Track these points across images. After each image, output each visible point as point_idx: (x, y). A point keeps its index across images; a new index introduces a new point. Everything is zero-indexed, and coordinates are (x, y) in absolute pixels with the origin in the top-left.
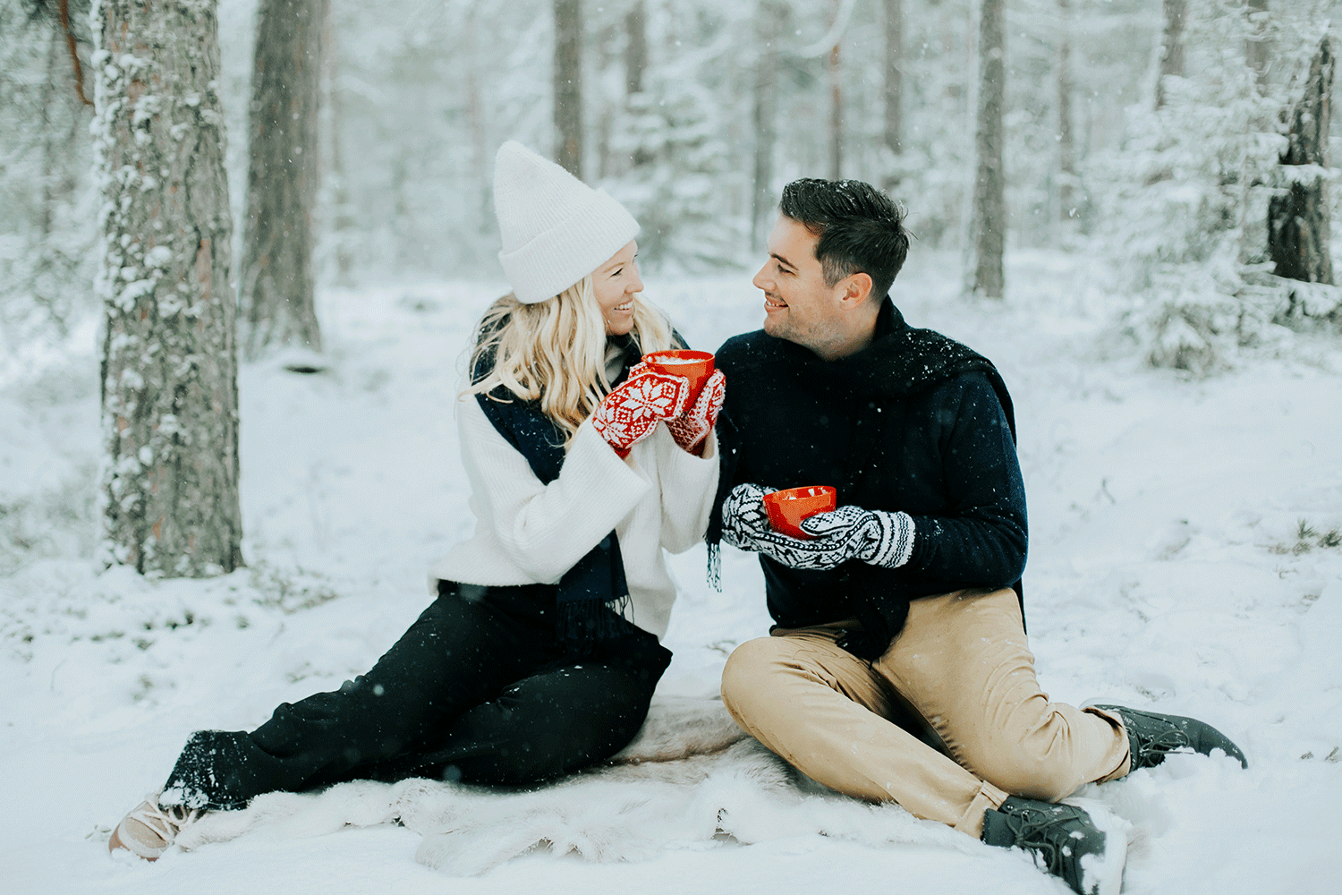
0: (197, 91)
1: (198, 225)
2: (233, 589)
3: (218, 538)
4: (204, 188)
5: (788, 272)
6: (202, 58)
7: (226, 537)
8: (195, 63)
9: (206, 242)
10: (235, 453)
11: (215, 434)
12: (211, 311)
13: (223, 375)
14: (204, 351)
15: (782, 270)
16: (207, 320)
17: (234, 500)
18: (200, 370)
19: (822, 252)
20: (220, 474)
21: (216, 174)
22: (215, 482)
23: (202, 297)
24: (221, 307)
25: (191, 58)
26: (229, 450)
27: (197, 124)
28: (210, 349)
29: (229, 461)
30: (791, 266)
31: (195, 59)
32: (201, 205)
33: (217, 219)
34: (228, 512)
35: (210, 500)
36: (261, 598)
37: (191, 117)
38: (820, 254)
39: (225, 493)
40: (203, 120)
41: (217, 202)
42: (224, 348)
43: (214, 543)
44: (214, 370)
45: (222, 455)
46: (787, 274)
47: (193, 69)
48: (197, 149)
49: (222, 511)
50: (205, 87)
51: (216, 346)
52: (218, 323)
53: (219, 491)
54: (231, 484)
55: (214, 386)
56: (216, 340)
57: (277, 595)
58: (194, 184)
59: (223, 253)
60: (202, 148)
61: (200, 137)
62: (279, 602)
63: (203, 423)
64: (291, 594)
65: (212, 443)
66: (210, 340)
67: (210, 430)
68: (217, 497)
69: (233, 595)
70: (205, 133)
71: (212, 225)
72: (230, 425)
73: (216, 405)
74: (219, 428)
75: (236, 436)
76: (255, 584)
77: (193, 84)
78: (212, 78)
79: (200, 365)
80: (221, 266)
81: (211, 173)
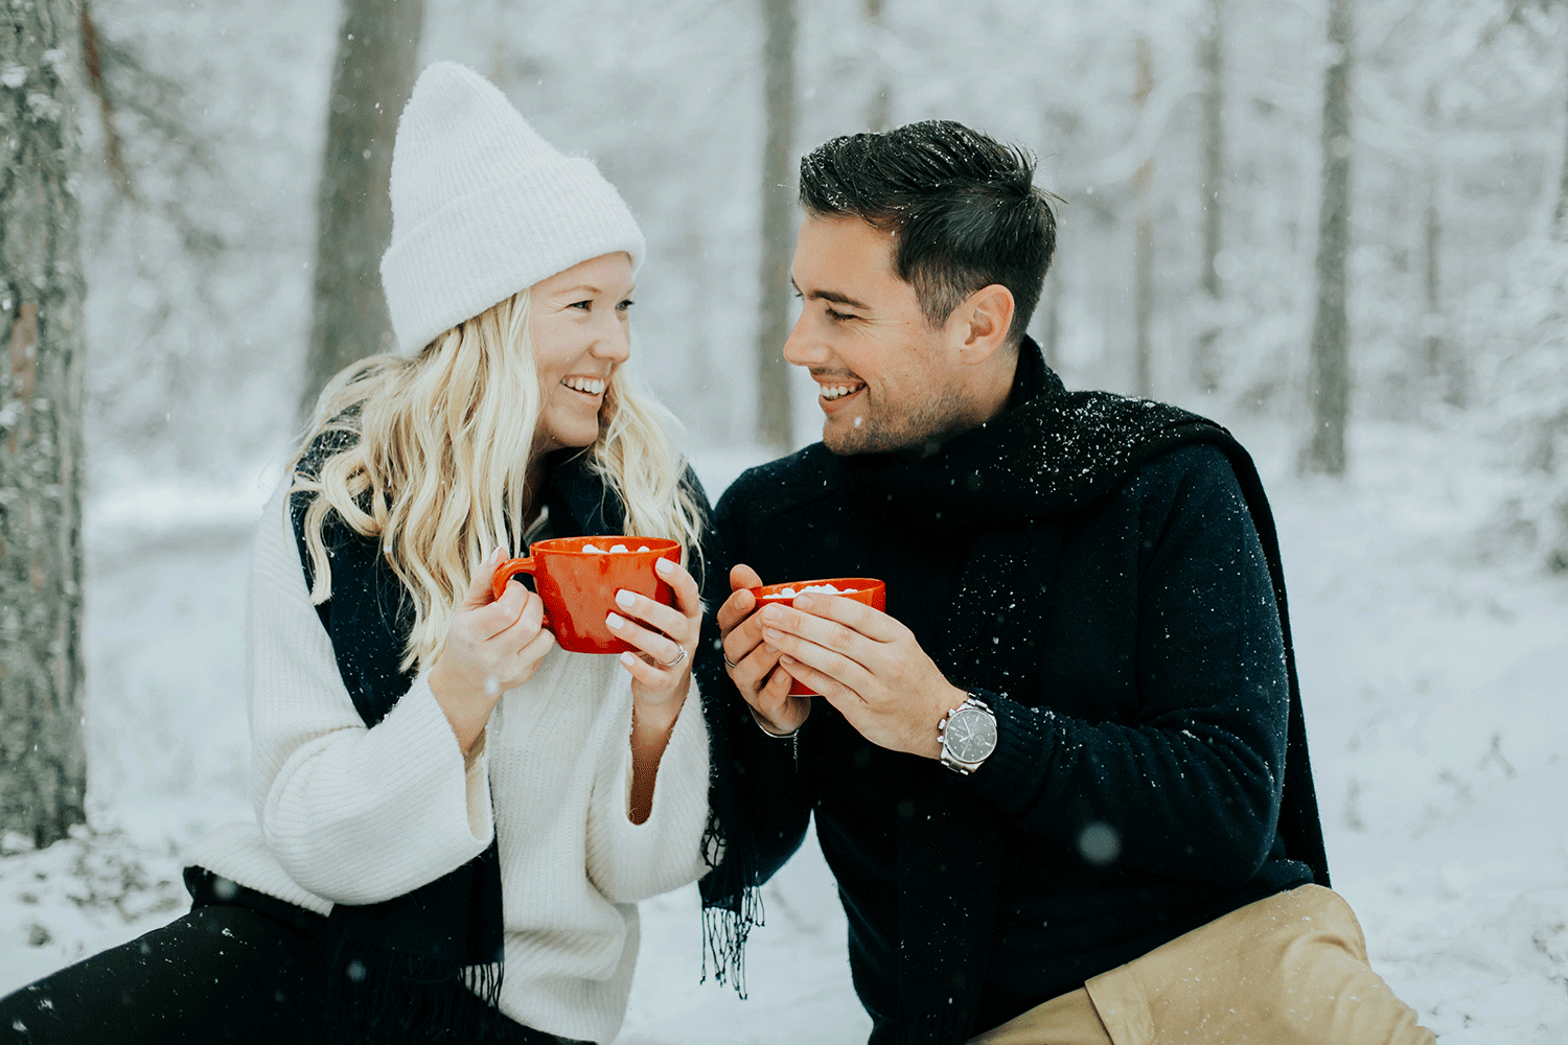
0: (24, 65)
1: (17, 279)
2: (41, 877)
3: (35, 789)
4: (29, 222)
5: (851, 317)
6: (35, 10)
7: (49, 786)
8: (22, 18)
9: (28, 308)
10: (72, 653)
11: (31, 619)
12: (34, 419)
13: (50, 526)
14: (18, 485)
15: (837, 316)
16: (25, 434)
17: (68, 731)
18: (10, 516)
19: (910, 262)
20: (41, 683)
21: (51, 201)
22: (32, 699)
23: (16, 396)
24: (52, 416)
25: (16, 11)
26: (59, 647)
27: (20, 117)
28: (28, 481)
29: (60, 666)
30: (856, 304)
31: (22, 14)
32: (22, 247)
33: (50, 272)
34: (53, 748)
35: (20, 728)
36: (83, 893)
37: (11, 106)
38: (905, 266)
39: (49, 716)
40: (30, 110)
41: (52, 246)
42: (55, 479)
43: (27, 797)
44: (36, 517)
45: (43, 656)
46: (847, 323)
47: (19, 29)
48: (19, 158)
49: (41, 744)
50: (38, 58)
51: (40, 478)
52: (45, 442)
53: (37, 713)
54: (62, 701)
55: (33, 542)
56: (39, 467)
57: (115, 889)
58: (13, 213)
59: (59, 327)
60: (28, 158)
61: (25, 139)
62: (117, 901)
63: (13, 602)
64: (141, 888)
65: (25, 634)
66: (27, 468)
67: (23, 614)
68: (36, 724)
69: (36, 887)
70: (35, 133)
71: (40, 281)
72: (64, 608)
73: (38, 575)
74: (39, 611)
75: (73, 626)
76: (81, 869)
77: (17, 53)
78: (53, 46)
79: (10, 507)
80: (55, 350)
81: (42, 199)
